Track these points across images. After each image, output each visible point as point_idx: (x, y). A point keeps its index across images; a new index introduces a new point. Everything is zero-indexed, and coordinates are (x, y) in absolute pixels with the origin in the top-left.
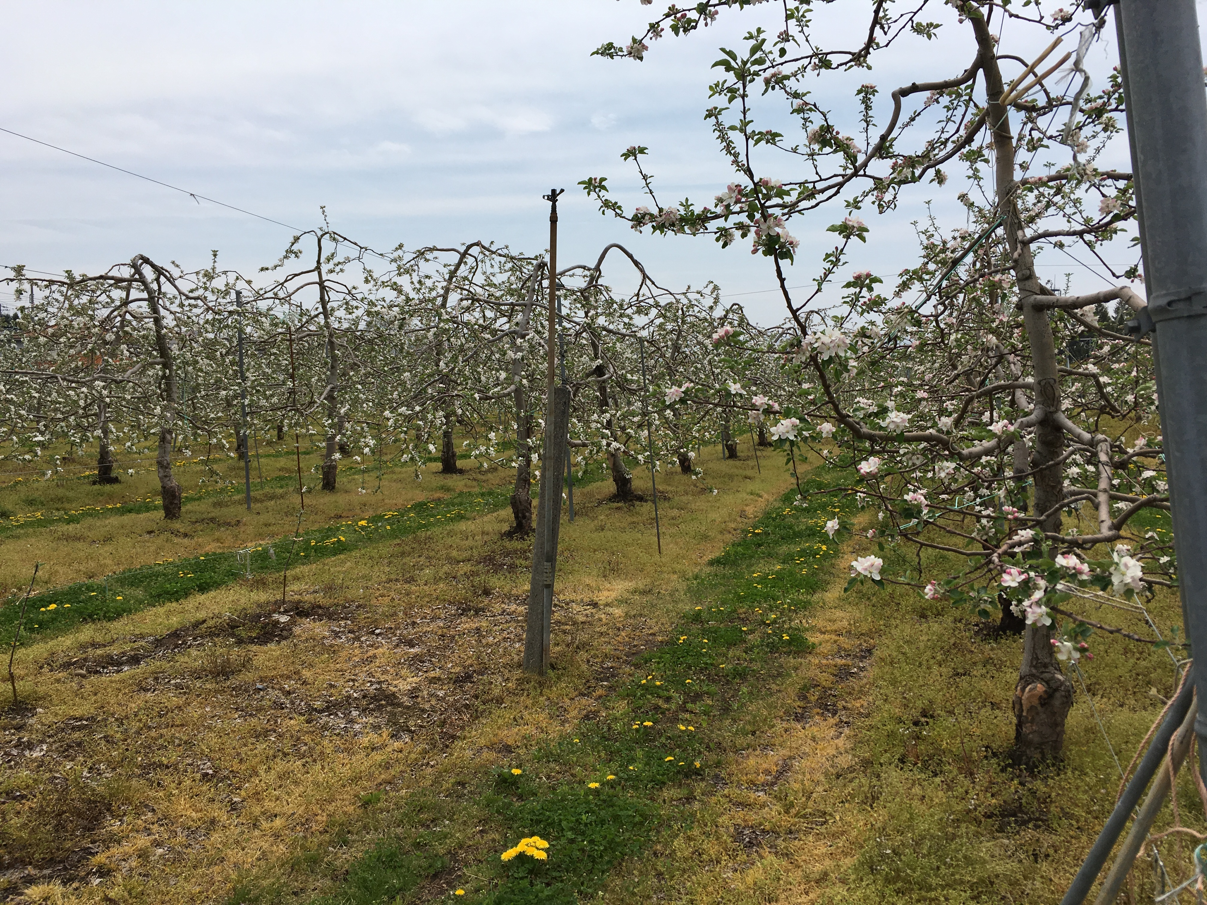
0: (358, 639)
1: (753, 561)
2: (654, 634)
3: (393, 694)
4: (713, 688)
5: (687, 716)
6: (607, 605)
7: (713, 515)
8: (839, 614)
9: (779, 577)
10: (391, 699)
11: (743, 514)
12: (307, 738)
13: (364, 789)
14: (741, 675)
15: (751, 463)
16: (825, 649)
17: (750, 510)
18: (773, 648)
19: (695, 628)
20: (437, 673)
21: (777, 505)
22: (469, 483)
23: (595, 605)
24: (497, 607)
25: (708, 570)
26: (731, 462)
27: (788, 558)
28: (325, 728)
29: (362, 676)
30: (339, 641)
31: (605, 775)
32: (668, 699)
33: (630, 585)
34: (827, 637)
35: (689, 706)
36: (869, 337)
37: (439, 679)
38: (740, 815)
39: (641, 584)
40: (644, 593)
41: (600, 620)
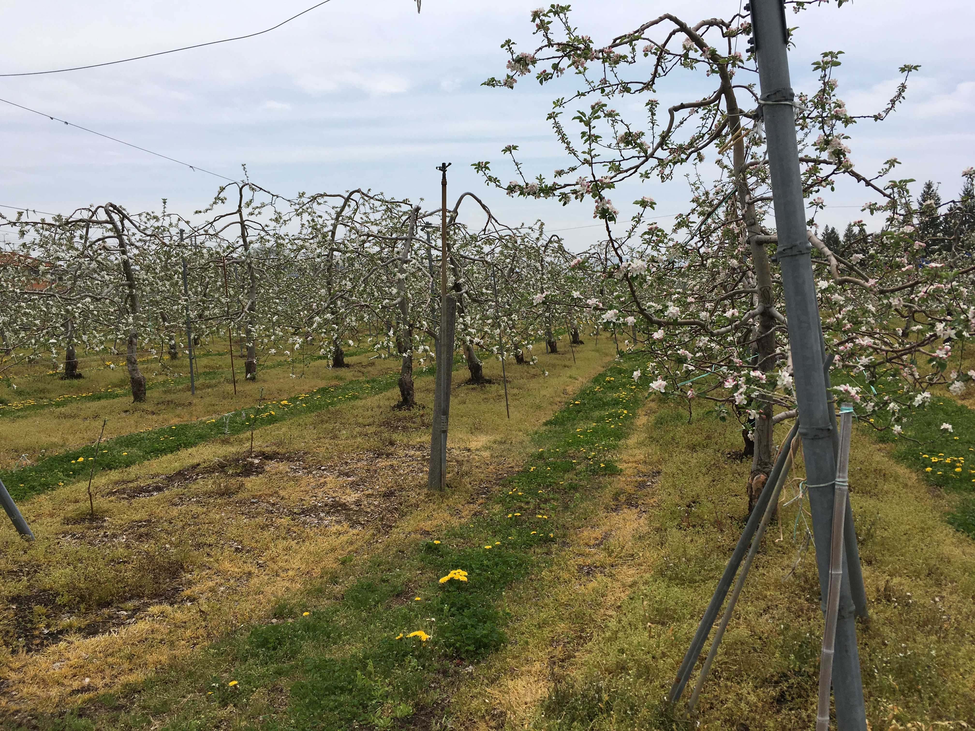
0: (311, 472)
1: (575, 422)
2: (512, 467)
3: (344, 504)
4: (557, 496)
5: (541, 511)
6: (477, 450)
7: (543, 392)
8: (637, 451)
9: (595, 432)
10: (344, 506)
11: (565, 392)
12: (295, 529)
13: (341, 554)
14: (574, 488)
15: (568, 356)
16: (629, 472)
17: (570, 389)
18: (595, 472)
19: (540, 463)
20: (370, 492)
21: (589, 385)
22: (356, 374)
23: (469, 450)
24: (401, 453)
25: (544, 428)
26: (553, 356)
27: (600, 419)
28: (304, 523)
29: (320, 495)
30: (297, 474)
31: (494, 542)
32: (528, 503)
33: (492, 438)
34: (630, 465)
35: (542, 505)
36: (657, 262)
37: (373, 495)
38: (580, 560)
39: (498, 438)
40: (501, 443)
41: (474, 459)
